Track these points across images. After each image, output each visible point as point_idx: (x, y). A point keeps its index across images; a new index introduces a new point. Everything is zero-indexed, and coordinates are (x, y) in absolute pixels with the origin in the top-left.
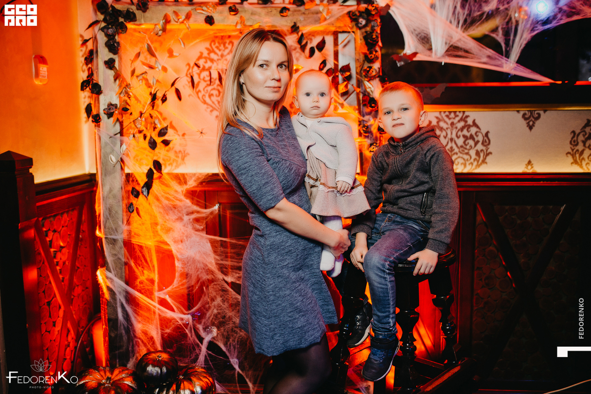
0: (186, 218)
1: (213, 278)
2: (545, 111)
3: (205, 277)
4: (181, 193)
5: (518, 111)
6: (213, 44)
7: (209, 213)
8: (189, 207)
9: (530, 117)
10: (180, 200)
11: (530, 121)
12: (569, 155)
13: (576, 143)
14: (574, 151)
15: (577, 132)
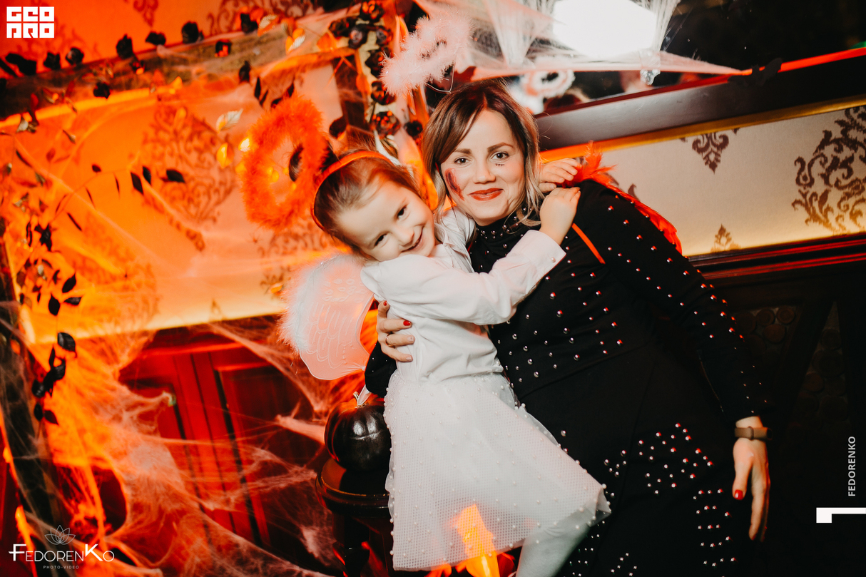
0: (126, 416)
1: (184, 506)
2: (735, 131)
3: (171, 507)
4: (111, 376)
5: (683, 139)
6: (158, 116)
7: (158, 403)
8: (127, 398)
9: (707, 145)
10: (113, 390)
11: (710, 153)
12: (798, 206)
13: (808, 181)
14: (808, 196)
15: (807, 161)
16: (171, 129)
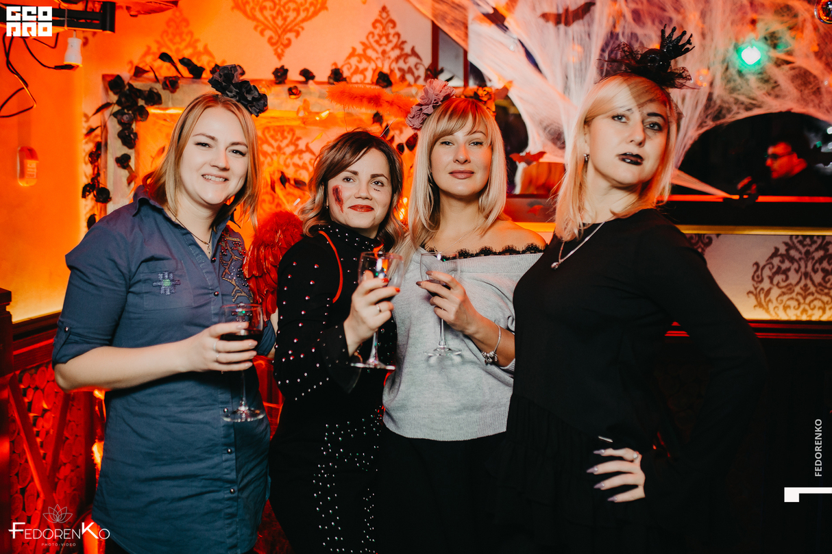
2: (718, 235)
9: (698, 242)
12: (751, 295)
13: (760, 279)
14: (758, 290)
15: (761, 264)
16: (275, 144)
